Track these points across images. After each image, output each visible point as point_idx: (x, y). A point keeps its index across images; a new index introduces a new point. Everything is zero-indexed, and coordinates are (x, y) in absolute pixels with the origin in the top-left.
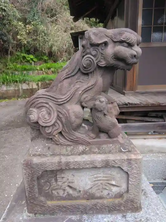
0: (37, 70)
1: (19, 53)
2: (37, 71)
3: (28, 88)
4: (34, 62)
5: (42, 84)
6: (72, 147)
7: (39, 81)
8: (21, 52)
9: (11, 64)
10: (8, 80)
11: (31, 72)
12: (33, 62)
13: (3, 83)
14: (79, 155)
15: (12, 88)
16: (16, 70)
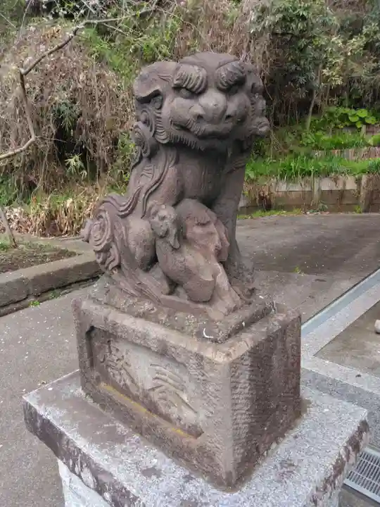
0: (368, 145)
1: (333, 109)
2: (366, 148)
3: (335, 188)
4: (368, 125)
5: (369, 180)
6: (136, 300)
7: (363, 172)
8: (340, 104)
9: (309, 136)
10: (293, 171)
11: (351, 151)
12: (364, 127)
13: (282, 177)
14: (136, 317)
15: (297, 188)
16: (317, 148)
